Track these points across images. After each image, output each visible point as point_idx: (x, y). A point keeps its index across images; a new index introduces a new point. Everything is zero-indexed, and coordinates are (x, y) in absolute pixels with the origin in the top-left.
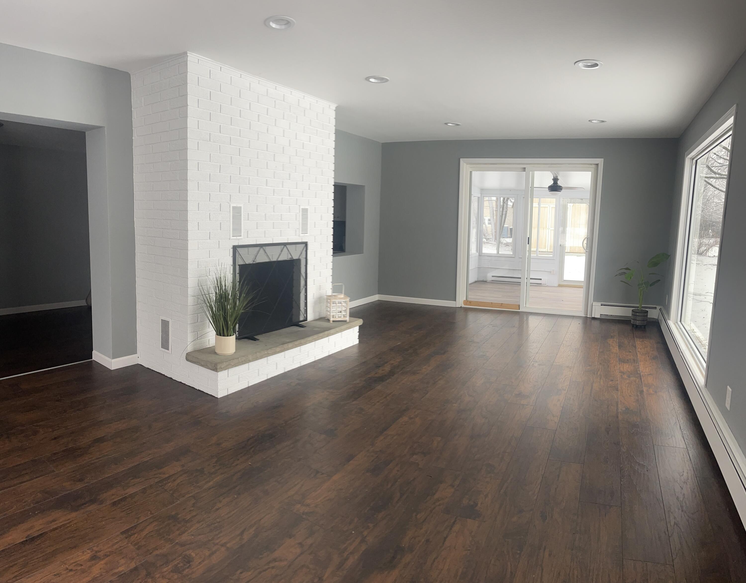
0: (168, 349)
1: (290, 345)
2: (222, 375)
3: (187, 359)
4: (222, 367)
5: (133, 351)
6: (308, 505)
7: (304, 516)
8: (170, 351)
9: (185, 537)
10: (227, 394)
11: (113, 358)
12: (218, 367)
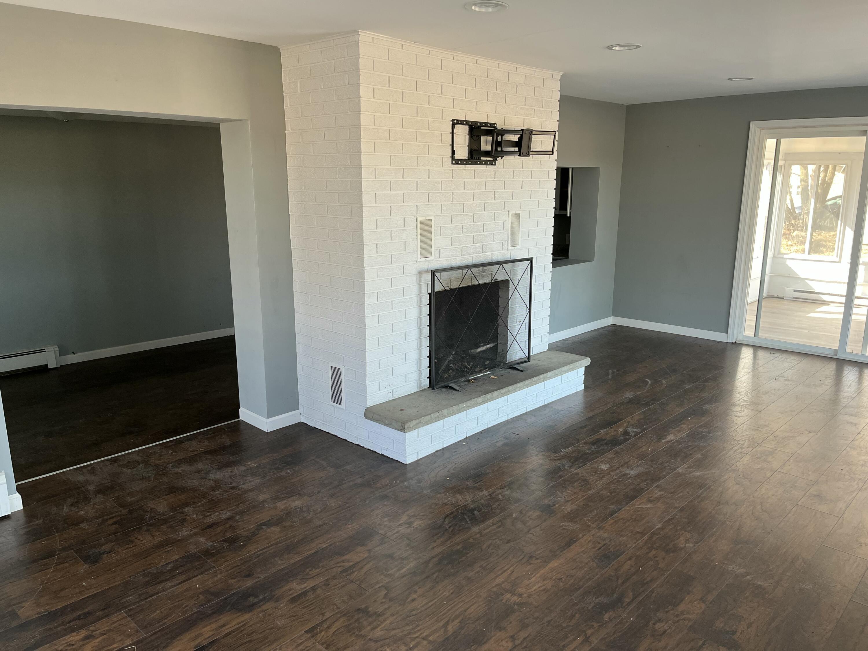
0: (341, 404)
1: (495, 394)
2: (411, 436)
3: (366, 416)
4: (411, 426)
5: (295, 406)
6: (520, 595)
7: (516, 607)
8: (343, 406)
9: (378, 633)
10: (417, 459)
11: (269, 417)
12: (406, 427)
